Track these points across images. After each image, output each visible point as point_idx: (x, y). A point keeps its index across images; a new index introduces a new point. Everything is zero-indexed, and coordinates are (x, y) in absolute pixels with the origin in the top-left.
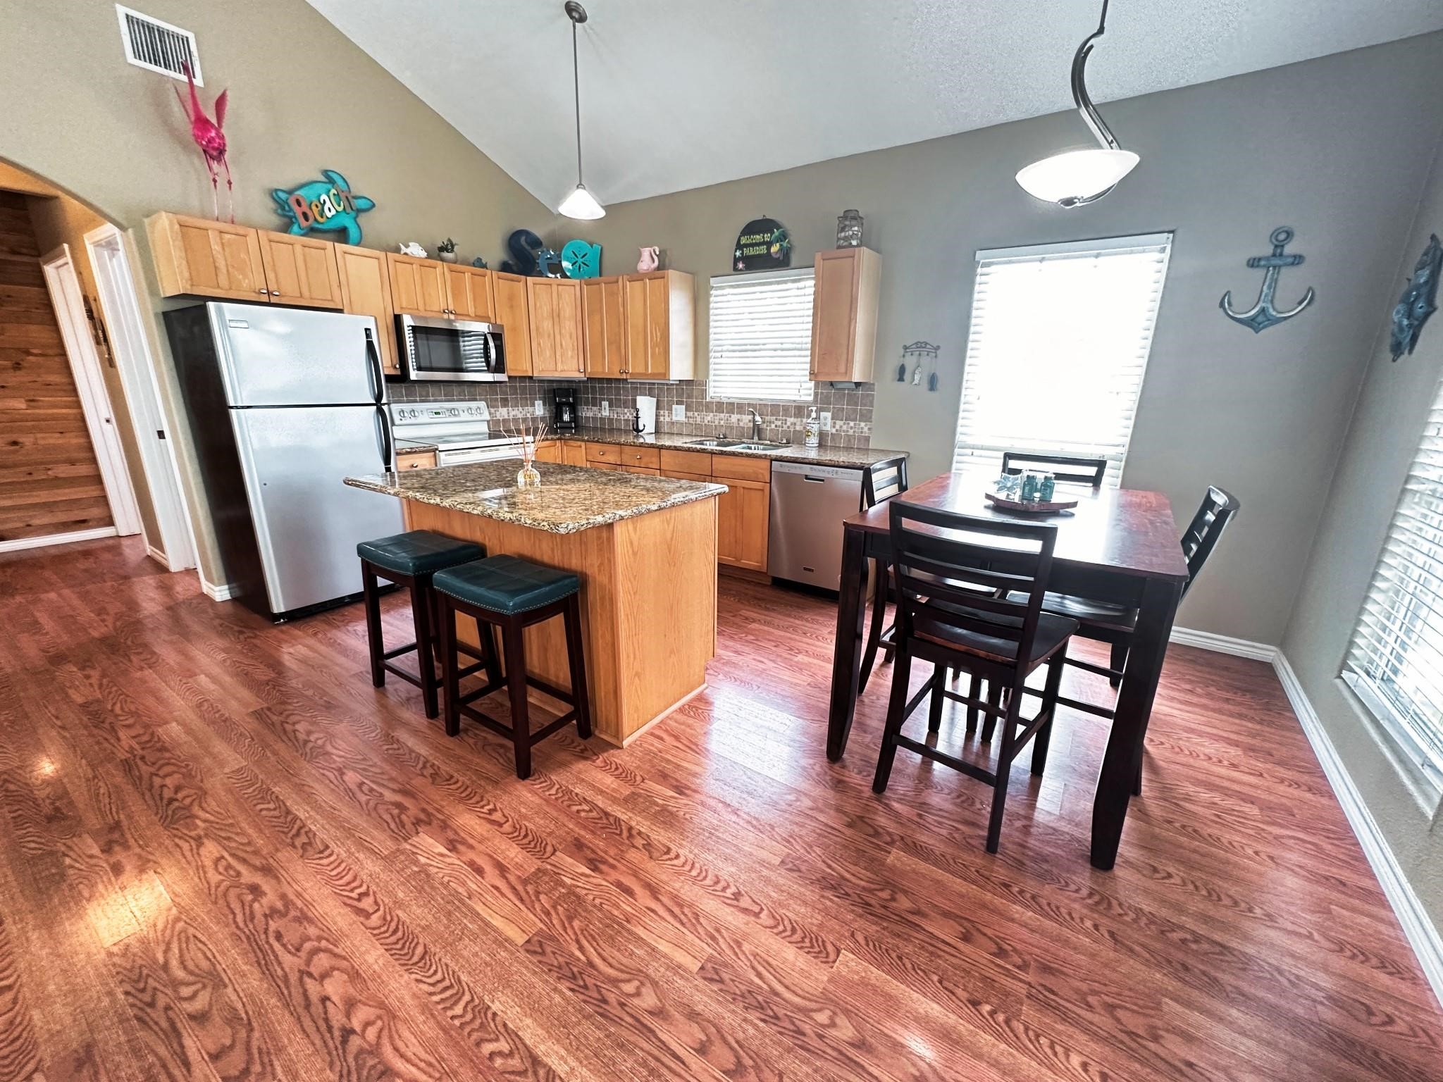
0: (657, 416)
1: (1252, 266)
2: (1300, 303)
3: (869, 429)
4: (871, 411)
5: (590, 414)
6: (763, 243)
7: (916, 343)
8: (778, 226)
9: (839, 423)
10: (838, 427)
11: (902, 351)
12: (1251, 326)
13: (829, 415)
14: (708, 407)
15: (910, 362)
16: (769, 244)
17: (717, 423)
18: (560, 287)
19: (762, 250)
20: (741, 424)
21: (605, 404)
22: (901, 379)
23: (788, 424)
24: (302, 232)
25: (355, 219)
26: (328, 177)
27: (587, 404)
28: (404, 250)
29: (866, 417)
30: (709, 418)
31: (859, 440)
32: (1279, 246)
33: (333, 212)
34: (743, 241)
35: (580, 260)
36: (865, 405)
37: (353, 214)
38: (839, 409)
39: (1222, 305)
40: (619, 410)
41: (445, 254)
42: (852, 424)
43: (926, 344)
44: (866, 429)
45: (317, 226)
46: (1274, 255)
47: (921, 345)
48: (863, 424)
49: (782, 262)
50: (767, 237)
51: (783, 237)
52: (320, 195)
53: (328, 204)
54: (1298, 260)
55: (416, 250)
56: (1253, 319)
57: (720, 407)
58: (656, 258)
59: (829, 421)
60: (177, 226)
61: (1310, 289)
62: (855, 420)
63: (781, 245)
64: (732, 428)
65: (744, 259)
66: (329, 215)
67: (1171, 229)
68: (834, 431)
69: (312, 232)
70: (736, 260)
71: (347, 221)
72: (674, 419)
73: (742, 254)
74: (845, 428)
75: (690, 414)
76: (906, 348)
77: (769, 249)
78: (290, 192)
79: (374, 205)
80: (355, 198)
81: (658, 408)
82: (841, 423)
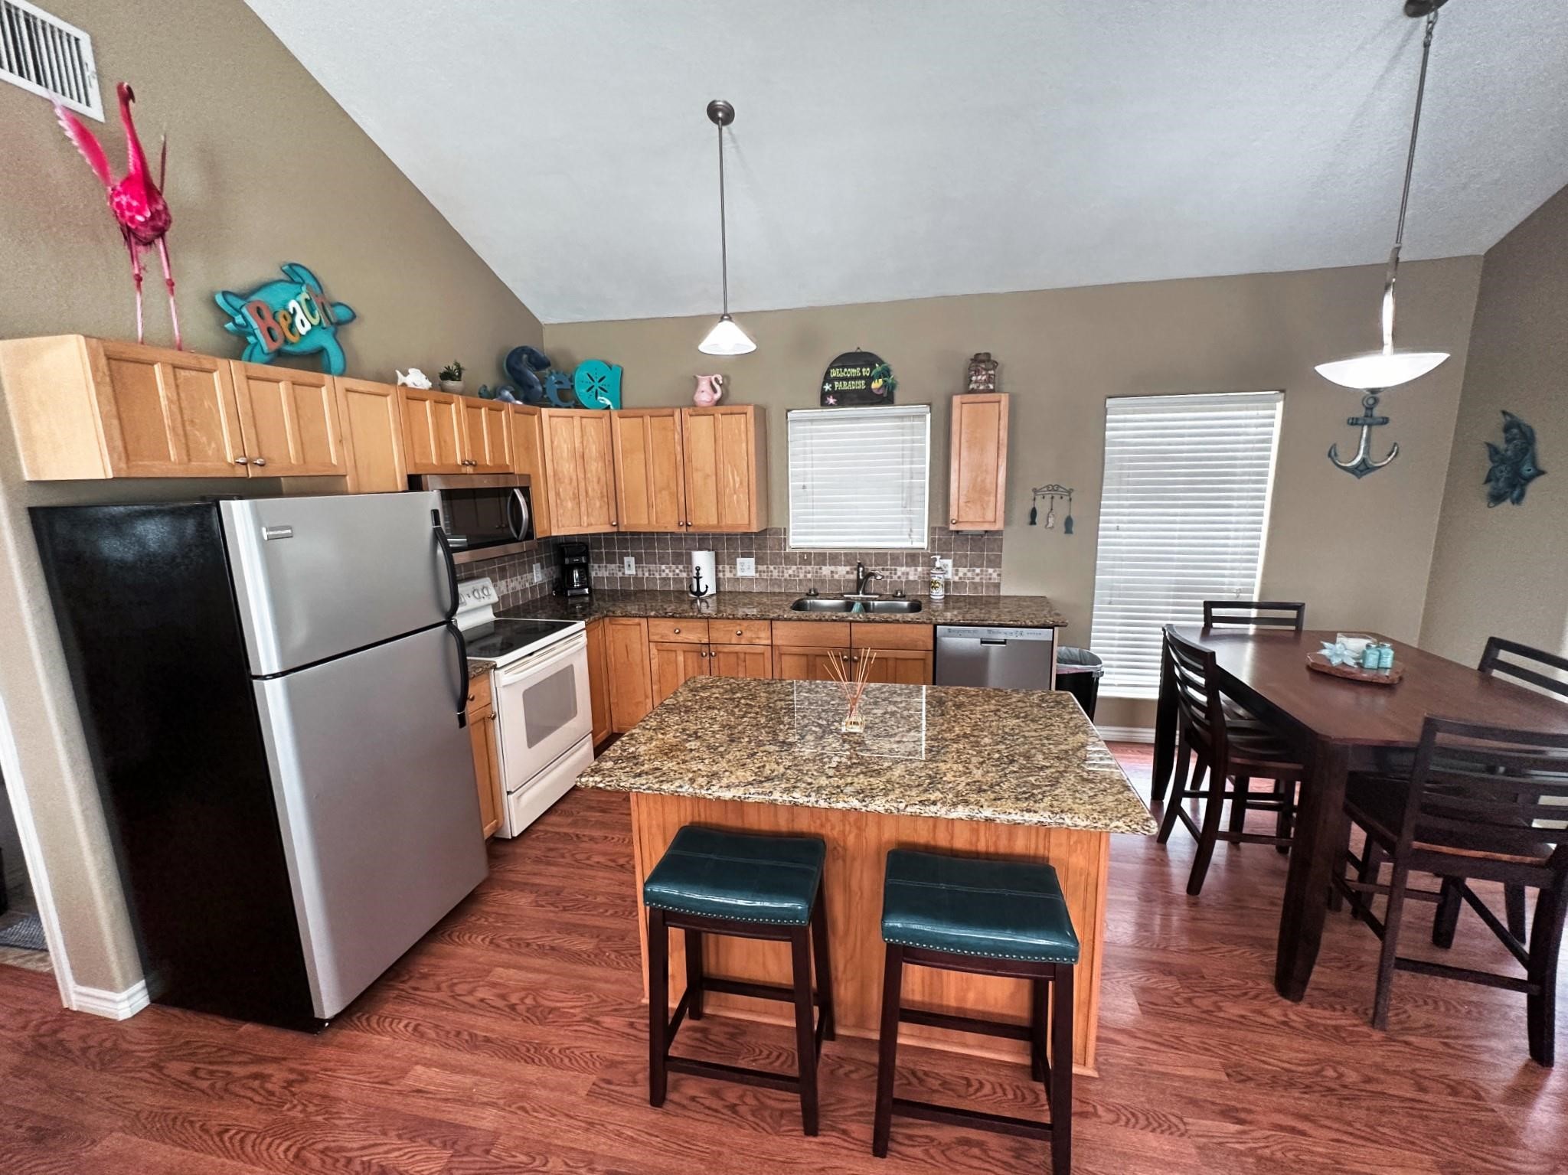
0: (717, 571)
1: (1352, 424)
2: (1390, 455)
3: (999, 575)
4: (1000, 556)
5: (605, 574)
6: (861, 378)
7: (1048, 487)
8: (881, 362)
9: (962, 571)
10: (961, 574)
11: (1032, 494)
12: (1353, 473)
13: (949, 562)
14: (789, 559)
15: (1043, 507)
16: (869, 380)
17: (802, 576)
18: (584, 420)
19: (861, 385)
20: (836, 577)
21: (630, 560)
22: (1033, 522)
23: (899, 574)
24: (266, 358)
25: (334, 335)
26: (293, 274)
27: (599, 560)
28: (401, 379)
29: (995, 563)
30: (790, 572)
31: (988, 587)
32: (1370, 408)
33: (308, 327)
34: (834, 373)
35: (597, 385)
36: (993, 550)
37: (332, 329)
38: (961, 556)
39: (1330, 455)
40: (652, 567)
41: (450, 384)
42: (978, 570)
43: (1059, 486)
44: (995, 575)
45: (288, 348)
46: (1366, 416)
47: (1054, 489)
48: (991, 570)
49: (886, 398)
50: (866, 371)
51: (886, 373)
52: (287, 301)
53: (300, 316)
54: (1385, 421)
55: (416, 379)
56: (1356, 467)
57: (807, 558)
58: (717, 387)
59: (950, 569)
60: (103, 361)
61: (1395, 444)
62: (981, 566)
63: (885, 381)
64: (823, 581)
65: (834, 393)
66: (303, 331)
67: (1283, 388)
68: (956, 579)
69: (280, 357)
70: (824, 395)
71: (325, 340)
72: (739, 574)
73: (833, 387)
74: (969, 575)
75: (761, 568)
76: (1035, 491)
77: (868, 384)
78: (244, 296)
79: (354, 316)
80: (333, 305)
81: (717, 563)
82: (965, 570)
